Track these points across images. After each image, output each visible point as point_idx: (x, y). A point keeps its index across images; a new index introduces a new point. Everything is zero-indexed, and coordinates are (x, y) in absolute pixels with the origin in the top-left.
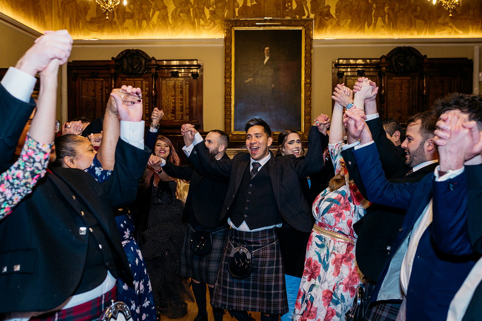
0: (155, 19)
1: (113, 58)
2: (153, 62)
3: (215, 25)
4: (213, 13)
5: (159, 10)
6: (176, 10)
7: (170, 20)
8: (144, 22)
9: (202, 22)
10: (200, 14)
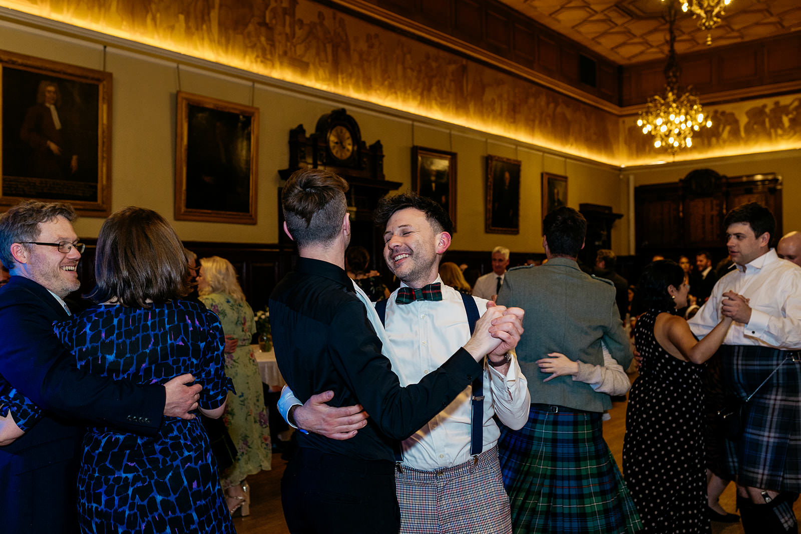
0: (725, 135)
1: (681, 180)
2: (724, 180)
3: (795, 133)
4: (793, 121)
5: (729, 124)
6: (748, 123)
7: (743, 134)
8: (714, 140)
9: (780, 132)
10: (777, 124)
